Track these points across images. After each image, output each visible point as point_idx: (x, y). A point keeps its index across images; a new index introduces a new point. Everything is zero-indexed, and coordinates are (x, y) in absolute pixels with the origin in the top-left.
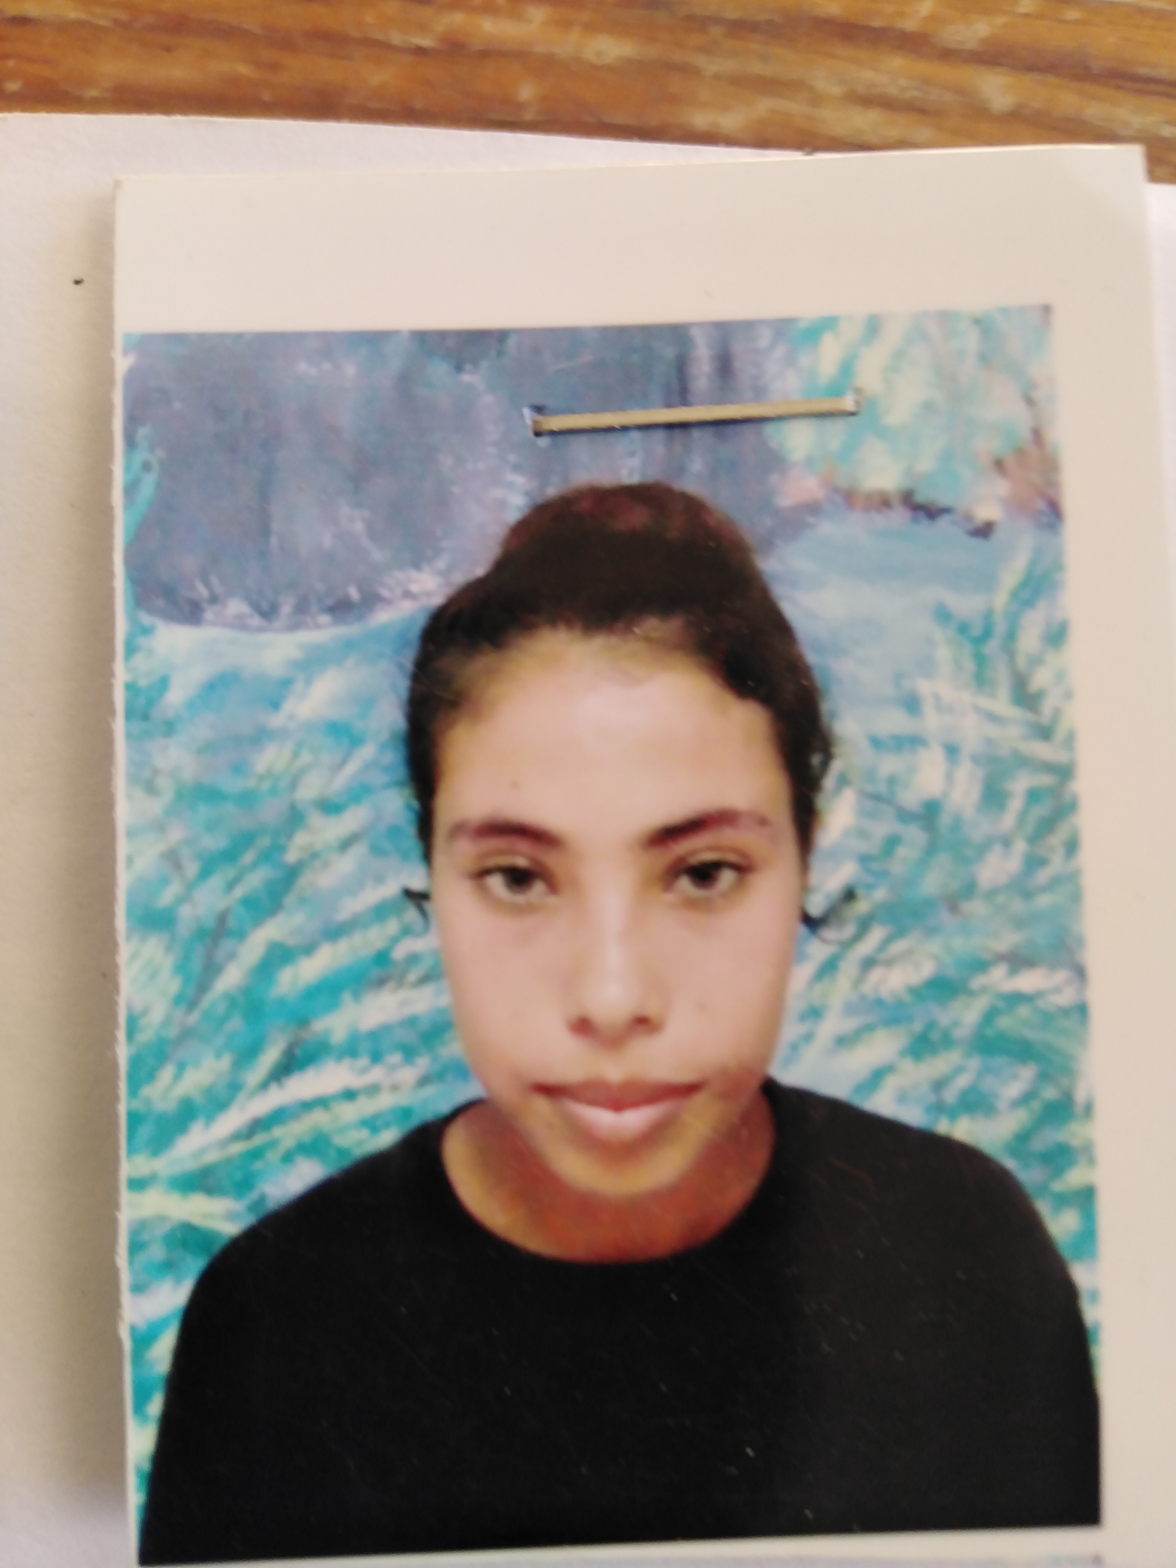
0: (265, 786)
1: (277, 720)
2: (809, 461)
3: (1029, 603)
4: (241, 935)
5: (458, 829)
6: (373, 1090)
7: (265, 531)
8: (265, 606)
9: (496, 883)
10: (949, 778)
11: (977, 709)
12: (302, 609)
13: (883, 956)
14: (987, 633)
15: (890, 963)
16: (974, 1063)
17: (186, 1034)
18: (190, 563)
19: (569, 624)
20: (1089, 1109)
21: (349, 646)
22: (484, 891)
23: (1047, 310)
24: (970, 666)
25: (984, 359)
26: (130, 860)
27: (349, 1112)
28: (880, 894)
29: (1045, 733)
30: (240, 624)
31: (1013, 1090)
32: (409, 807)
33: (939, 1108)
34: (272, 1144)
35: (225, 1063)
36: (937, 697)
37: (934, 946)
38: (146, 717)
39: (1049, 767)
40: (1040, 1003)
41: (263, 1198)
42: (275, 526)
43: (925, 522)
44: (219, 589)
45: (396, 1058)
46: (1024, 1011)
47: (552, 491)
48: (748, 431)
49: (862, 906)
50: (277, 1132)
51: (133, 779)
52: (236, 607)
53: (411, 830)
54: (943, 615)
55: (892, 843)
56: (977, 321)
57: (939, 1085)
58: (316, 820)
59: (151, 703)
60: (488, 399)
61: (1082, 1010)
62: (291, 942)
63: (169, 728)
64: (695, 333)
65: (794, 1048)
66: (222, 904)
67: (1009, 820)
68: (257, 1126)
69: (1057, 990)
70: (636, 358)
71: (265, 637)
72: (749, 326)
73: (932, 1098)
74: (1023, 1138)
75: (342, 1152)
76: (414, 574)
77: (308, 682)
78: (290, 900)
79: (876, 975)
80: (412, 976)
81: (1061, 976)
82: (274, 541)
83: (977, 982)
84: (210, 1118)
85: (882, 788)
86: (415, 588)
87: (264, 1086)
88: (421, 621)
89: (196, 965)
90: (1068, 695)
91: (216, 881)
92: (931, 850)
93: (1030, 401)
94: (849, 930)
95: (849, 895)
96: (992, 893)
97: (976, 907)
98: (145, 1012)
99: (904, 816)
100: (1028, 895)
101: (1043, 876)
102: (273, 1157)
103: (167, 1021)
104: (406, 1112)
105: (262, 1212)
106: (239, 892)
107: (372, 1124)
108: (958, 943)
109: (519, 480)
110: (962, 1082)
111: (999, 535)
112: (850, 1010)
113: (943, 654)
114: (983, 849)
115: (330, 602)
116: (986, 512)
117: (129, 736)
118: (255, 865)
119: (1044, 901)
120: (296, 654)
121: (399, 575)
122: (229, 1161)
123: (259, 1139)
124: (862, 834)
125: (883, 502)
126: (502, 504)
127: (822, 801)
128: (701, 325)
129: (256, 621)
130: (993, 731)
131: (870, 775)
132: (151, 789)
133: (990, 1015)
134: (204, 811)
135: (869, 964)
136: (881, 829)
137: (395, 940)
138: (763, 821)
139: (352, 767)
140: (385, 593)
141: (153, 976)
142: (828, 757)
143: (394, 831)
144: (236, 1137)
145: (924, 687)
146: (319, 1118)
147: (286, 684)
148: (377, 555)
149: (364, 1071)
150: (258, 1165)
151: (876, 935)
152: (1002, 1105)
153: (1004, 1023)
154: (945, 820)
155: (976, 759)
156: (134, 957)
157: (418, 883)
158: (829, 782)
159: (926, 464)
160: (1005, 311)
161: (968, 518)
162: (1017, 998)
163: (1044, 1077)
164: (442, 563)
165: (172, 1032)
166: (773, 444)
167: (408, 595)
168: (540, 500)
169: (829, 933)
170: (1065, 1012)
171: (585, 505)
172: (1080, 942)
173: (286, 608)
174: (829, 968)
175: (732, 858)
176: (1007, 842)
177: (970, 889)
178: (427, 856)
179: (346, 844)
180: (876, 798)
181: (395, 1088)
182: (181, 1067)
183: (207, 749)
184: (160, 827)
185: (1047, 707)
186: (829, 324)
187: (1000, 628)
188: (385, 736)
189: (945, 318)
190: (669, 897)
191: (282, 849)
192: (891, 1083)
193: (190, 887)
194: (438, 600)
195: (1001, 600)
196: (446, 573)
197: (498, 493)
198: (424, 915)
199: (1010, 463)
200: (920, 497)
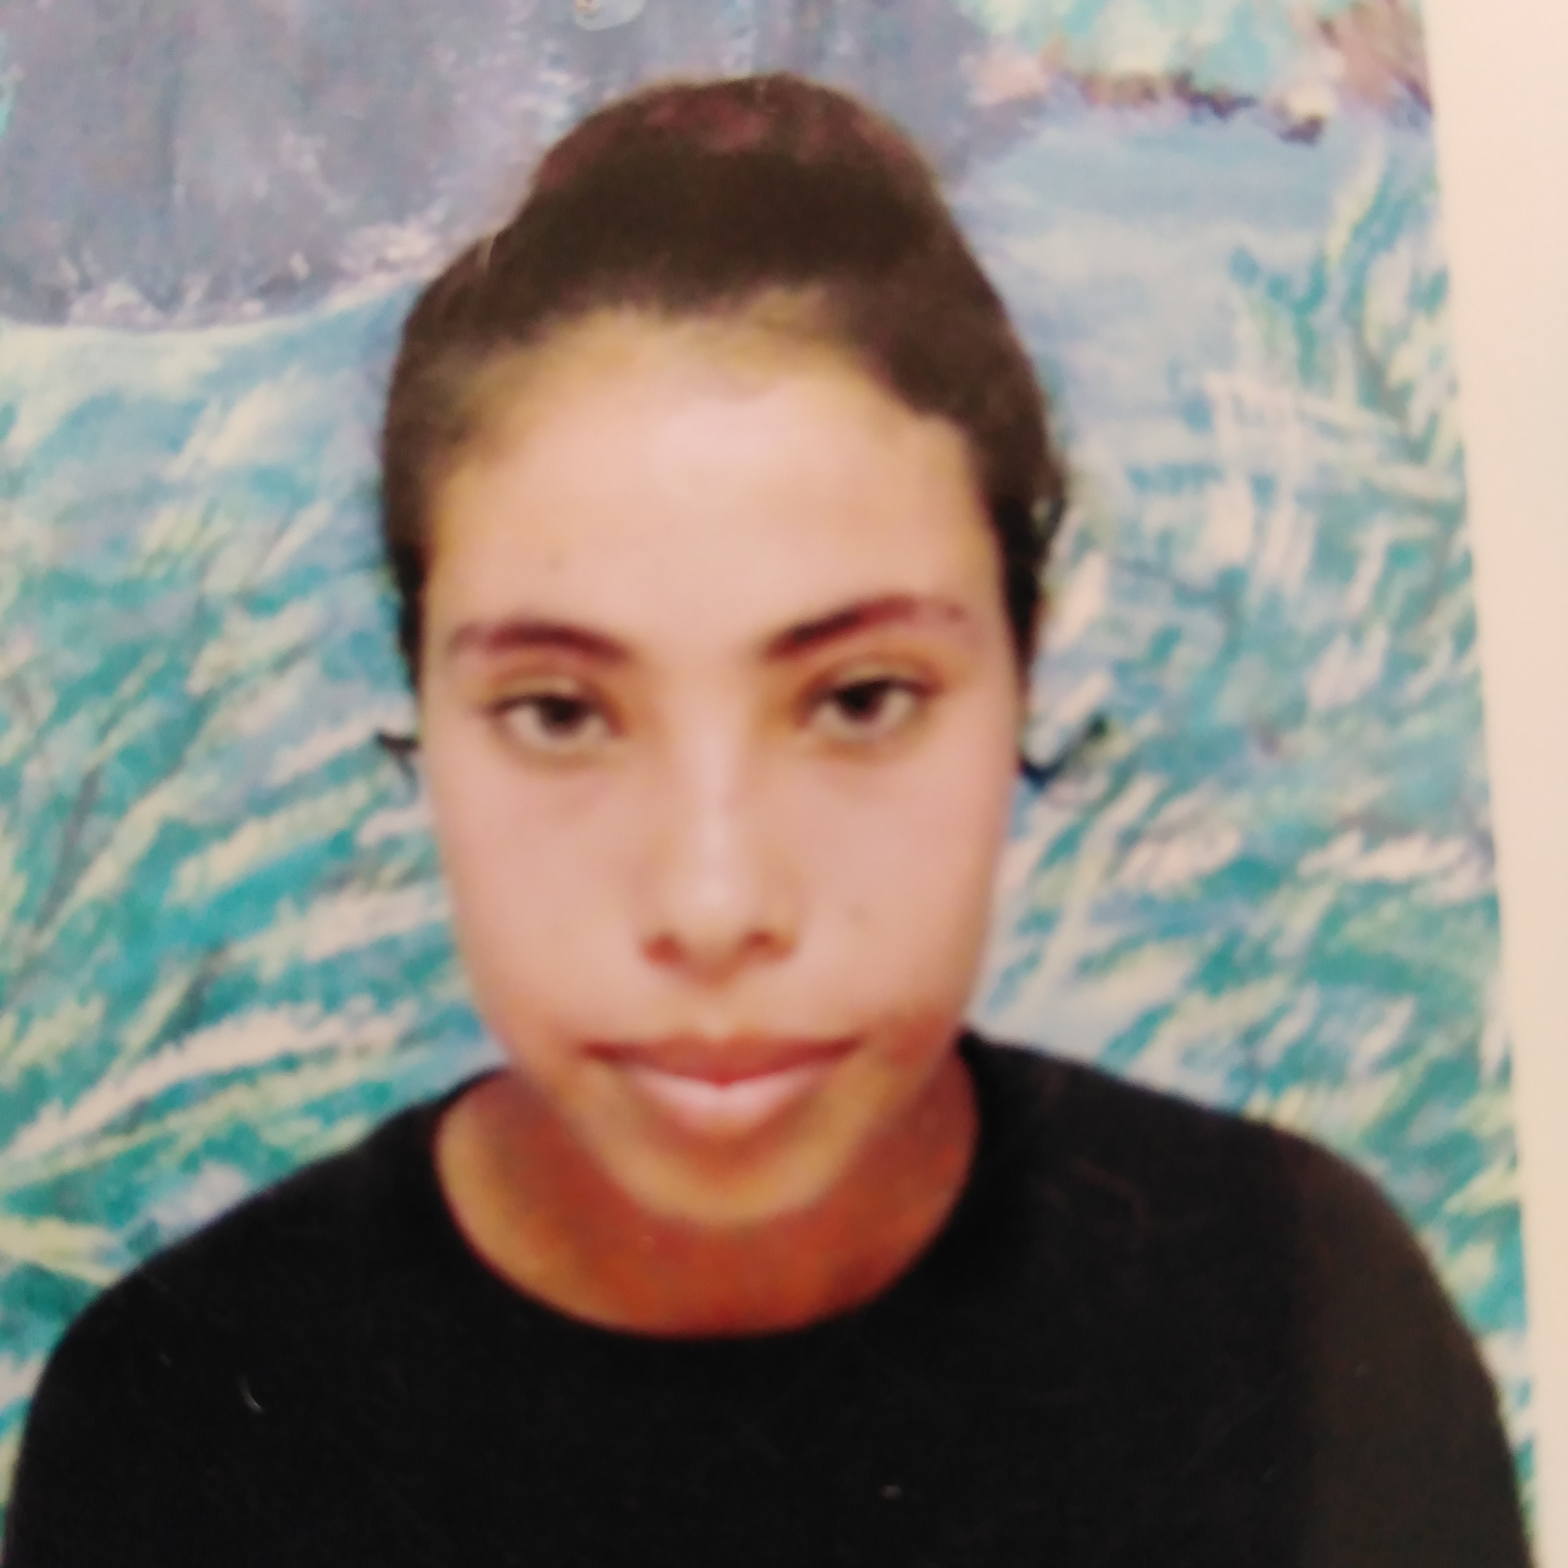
0: (159, 571)
2: (1024, 33)
5: (464, 637)
7: (166, 176)
8: (162, 290)
9: (525, 721)
10: (1260, 529)
12: (218, 293)
18: (51, 232)
20: (1505, 1071)
22: (504, 734)
30: (123, 321)
34: (167, 1141)
35: (94, 1011)
40: (1418, 896)
41: (151, 1228)
42: (181, 169)
44: (94, 267)
45: (362, 1003)
47: (613, 94)
50: (175, 1122)
52: (118, 294)
66: (89, 760)
69: (1446, 873)
75: (277, 1155)
76: (393, 232)
77: (227, 406)
78: (195, 752)
82: (179, 191)
83: (1311, 864)
84: (70, 1101)
86: (394, 253)
87: (154, 1048)
88: (404, 306)
90: (1452, 389)
95: (1097, 727)
102: (167, 1162)
104: (379, 1091)
105: (149, 1250)
109: (561, 79)
111: (1331, 138)
115: (262, 279)
116: (1309, 102)
118: (141, 697)
121: (371, 234)
122: (98, 1167)
123: (146, 1134)
125: (1143, 93)
126: (532, 118)
129: (148, 314)
138: (956, 613)
140: (347, 262)
142: (1060, 505)
144: (110, 1129)
148: (337, 204)
149: (313, 1024)
150: (144, 1175)
155: (1303, 499)
159: (1209, 32)
161: (1281, 111)
164: (437, 213)
167: (382, 265)
168: (593, 110)
170: (1463, 910)
171: (663, 115)
172: (1484, 792)
173: (195, 293)
175: (905, 672)
178: (414, 679)
181: (362, 1051)
182: (26, 1019)
187: (1338, 285)
194: (430, 272)
196: (443, 228)
197: (527, 101)
198: (409, 772)
199: (1344, 25)
200: (1203, 82)
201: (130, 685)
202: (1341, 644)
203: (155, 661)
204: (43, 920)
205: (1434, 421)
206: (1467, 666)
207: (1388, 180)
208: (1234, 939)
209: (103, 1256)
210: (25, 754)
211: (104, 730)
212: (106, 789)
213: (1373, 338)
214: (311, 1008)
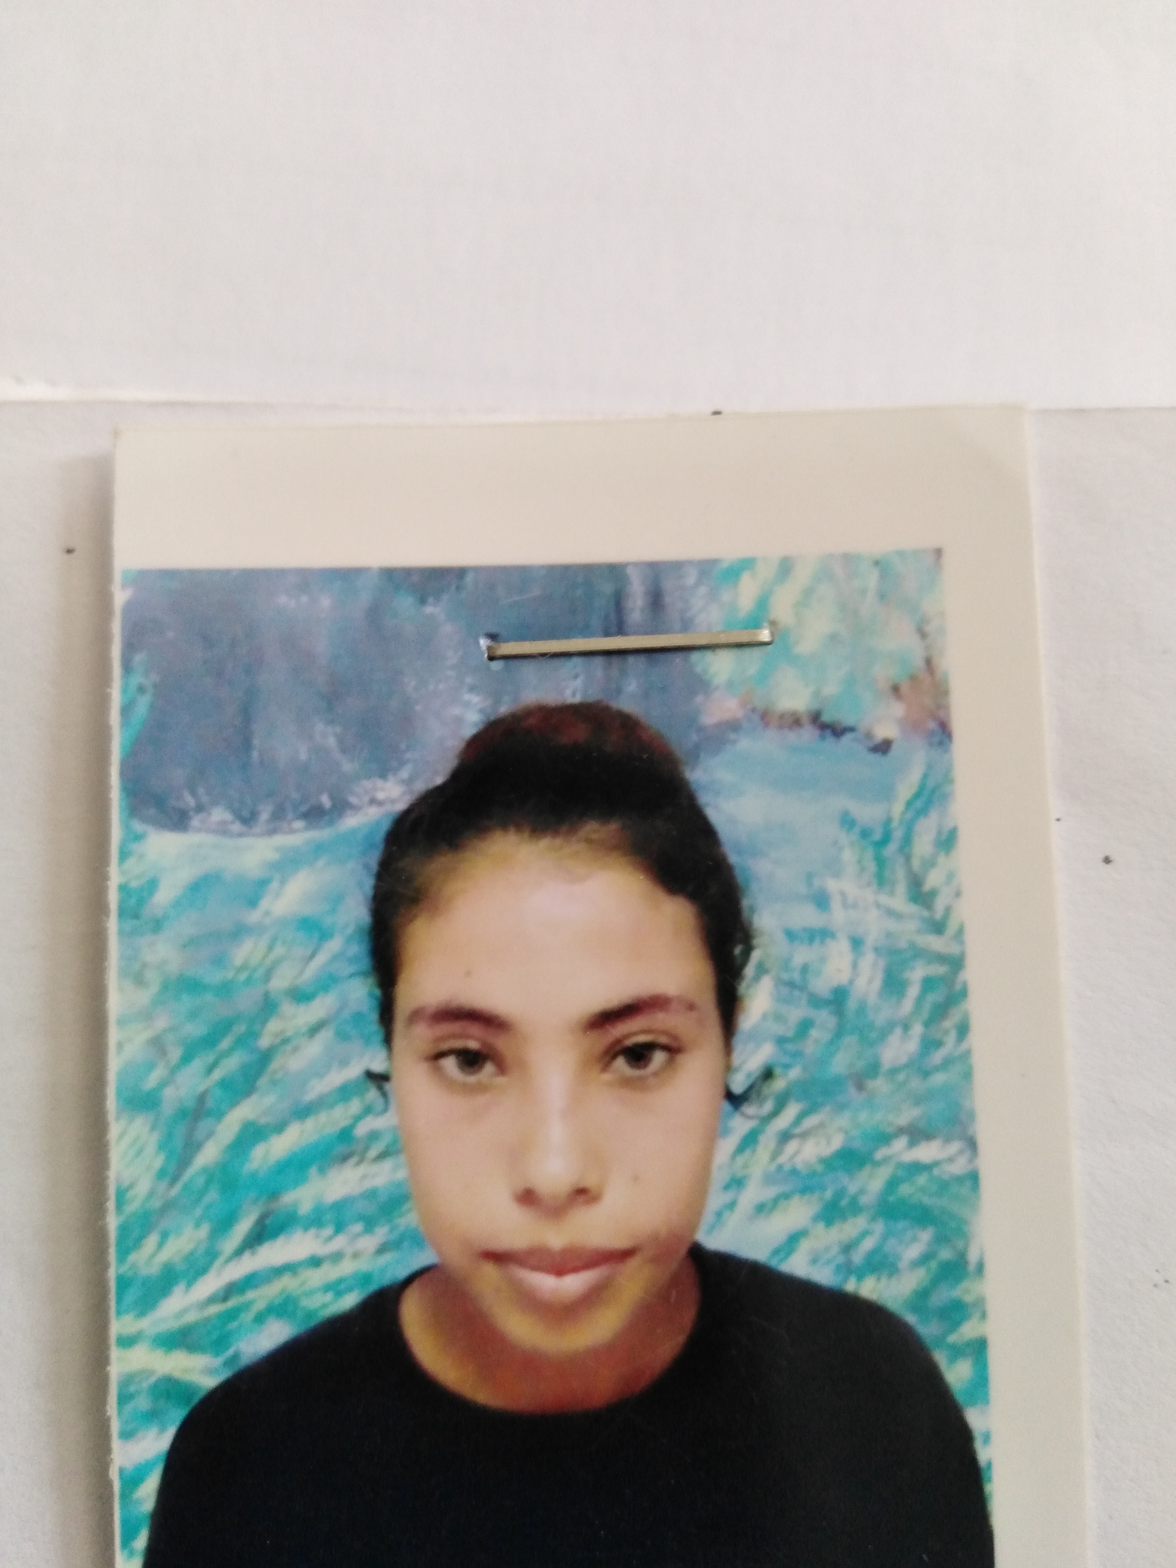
0: (243, 977)
1: (254, 917)
2: (730, 684)
3: (923, 812)
4: (220, 1115)
5: (416, 1015)
6: (337, 1257)
7: (247, 745)
8: (245, 813)
9: (450, 1064)
11: (878, 905)
12: (278, 815)
13: (797, 1131)
14: (886, 839)
15: (804, 1135)
16: (879, 1227)
17: (168, 1207)
18: (179, 775)
19: (519, 828)
21: (319, 849)
22: (438, 1071)
23: (938, 553)
24: (872, 867)
25: (882, 596)
26: (120, 1046)
27: (316, 1277)
28: (795, 1073)
29: (938, 928)
30: (222, 830)
31: (913, 1251)
32: (371, 995)
33: (847, 1269)
35: (204, 1231)
36: (843, 894)
37: (843, 1120)
38: (136, 916)
39: (941, 958)
41: (236, 1356)
42: (256, 742)
43: (830, 740)
44: (205, 799)
46: (922, 1180)
47: (504, 709)
48: (678, 658)
49: (779, 1085)
50: (250, 1295)
51: (124, 973)
52: (219, 814)
53: (374, 1016)
54: (847, 822)
55: (805, 1026)
56: (877, 563)
57: (847, 1248)
58: (287, 1008)
59: (141, 902)
60: (448, 628)
61: (974, 1178)
62: (263, 1121)
63: (157, 925)
64: (630, 571)
65: (719, 1214)
67: (908, 1005)
68: (230, 1290)
70: (579, 592)
71: (245, 841)
72: (677, 566)
73: (841, 1259)
74: (922, 1295)
76: (380, 783)
77: (283, 882)
78: (263, 1082)
79: (792, 1147)
80: (373, 1153)
81: (955, 1147)
82: (255, 754)
84: (190, 1285)
85: (796, 976)
86: (381, 796)
87: (239, 1252)
88: (386, 826)
89: (178, 1142)
90: (958, 894)
91: (198, 1065)
92: (839, 1033)
93: (923, 635)
94: (768, 1106)
95: (768, 1074)
96: (894, 1071)
97: (880, 1085)
98: (131, 1186)
99: (816, 1001)
100: (926, 1074)
101: (938, 1057)
102: (247, 1317)
103: (151, 1194)
106: (217, 1075)
107: (336, 1288)
108: (863, 1116)
109: (475, 699)
110: (868, 1244)
112: (769, 1180)
113: (848, 856)
114: (885, 1033)
115: (304, 808)
116: (884, 731)
117: (121, 933)
119: (939, 1079)
120: (272, 856)
121: (367, 784)
124: (779, 1018)
125: (794, 721)
126: (459, 721)
127: (742, 988)
128: (636, 564)
129: (237, 827)
130: (892, 925)
131: (786, 964)
132: (139, 980)
133: (892, 1184)
134: (187, 1001)
135: (785, 1137)
136: (796, 1013)
137: (358, 1118)
138: (691, 1007)
139: (321, 959)
140: (353, 800)
141: (139, 1153)
142: (748, 950)
143: (358, 1017)
144: (212, 1300)
145: (832, 885)
146: (287, 1283)
147: (263, 884)
148: (348, 767)
149: (330, 1239)
151: (791, 1111)
152: (903, 1264)
153: (905, 1190)
154: (851, 1005)
156: (122, 1135)
157: (378, 1065)
158: (749, 971)
159: (831, 689)
160: (901, 554)
161: (869, 735)
162: (917, 1168)
163: (941, 1239)
164: (405, 774)
165: (157, 1204)
166: (698, 669)
167: (374, 802)
168: (492, 718)
169: (750, 1109)
171: (533, 721)
173: (264, 816)
174: (750, 1141)
175: (663, 1040)
176: (906, 1027)
177: (874, 1069)
178: (388, 1040)
179: (314, 1030)
180: (791, 984)
183: (191, 943)
184: (147, 1016)
185: (940, 904)
186: (747, 564)
187: (898, 834)
188: (350, 930)
189: (849, 559)
190: (607, 1077)
191: (257, 1035)
192: (805, 1247)
193: (174, 1071)
194: (401, 806)
195: (898, 808)
196: (409, 782)
197: (456, 711)
198: (384, 1095)
199: (905, 688)
200: (826, 718)
201: (225, 1044)
202: (898, 1031)
203: (241, 1028)
204: (175, 1179)
205: (948, 910)
206: (964, 1046)
207: (925, 776)
208: (840, 1194)
209: (209, 1371)
210: (164, 1083)
211: (210, 1069)
212: (210, 1103)
213: (916, 863)
214: (328, 1231)
